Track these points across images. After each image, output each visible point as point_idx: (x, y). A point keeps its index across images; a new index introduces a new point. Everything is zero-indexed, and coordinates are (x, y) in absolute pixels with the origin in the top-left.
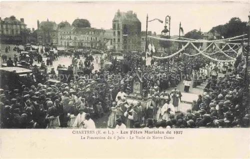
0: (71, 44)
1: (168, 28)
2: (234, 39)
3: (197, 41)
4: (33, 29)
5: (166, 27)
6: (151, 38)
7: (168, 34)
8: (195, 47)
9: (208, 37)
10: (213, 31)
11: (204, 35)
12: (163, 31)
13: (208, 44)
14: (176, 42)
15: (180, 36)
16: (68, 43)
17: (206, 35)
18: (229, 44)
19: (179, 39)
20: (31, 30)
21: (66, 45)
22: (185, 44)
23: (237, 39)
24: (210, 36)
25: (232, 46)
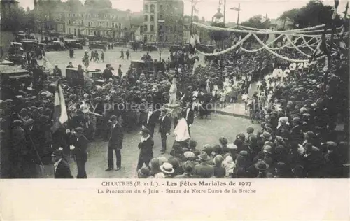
0: (83, 33)
1: (222, 12)
2: (314, 29)
3: (261, 31)
4: (28, 9)
5: (219, 10)
6: (197, 26)
7: (221, 20)
8: (258, 39)
9: (276, 26)
10: (283, 18)
11: (272, 23)
12: (215, 16)
13: (277, 35)
14: (232, 32)
15: (238, 24)
16: (79, 31)
17: (274, 23)
18: (305, 37)
19: (238, 28)
20: (25, 10)
21: (77, 34)
22: (244, 35)
23: (316, 29)
24: (280, 24)
25: (307, 39)
